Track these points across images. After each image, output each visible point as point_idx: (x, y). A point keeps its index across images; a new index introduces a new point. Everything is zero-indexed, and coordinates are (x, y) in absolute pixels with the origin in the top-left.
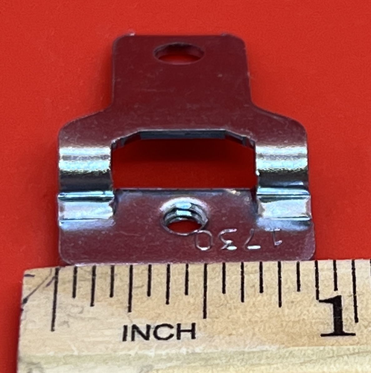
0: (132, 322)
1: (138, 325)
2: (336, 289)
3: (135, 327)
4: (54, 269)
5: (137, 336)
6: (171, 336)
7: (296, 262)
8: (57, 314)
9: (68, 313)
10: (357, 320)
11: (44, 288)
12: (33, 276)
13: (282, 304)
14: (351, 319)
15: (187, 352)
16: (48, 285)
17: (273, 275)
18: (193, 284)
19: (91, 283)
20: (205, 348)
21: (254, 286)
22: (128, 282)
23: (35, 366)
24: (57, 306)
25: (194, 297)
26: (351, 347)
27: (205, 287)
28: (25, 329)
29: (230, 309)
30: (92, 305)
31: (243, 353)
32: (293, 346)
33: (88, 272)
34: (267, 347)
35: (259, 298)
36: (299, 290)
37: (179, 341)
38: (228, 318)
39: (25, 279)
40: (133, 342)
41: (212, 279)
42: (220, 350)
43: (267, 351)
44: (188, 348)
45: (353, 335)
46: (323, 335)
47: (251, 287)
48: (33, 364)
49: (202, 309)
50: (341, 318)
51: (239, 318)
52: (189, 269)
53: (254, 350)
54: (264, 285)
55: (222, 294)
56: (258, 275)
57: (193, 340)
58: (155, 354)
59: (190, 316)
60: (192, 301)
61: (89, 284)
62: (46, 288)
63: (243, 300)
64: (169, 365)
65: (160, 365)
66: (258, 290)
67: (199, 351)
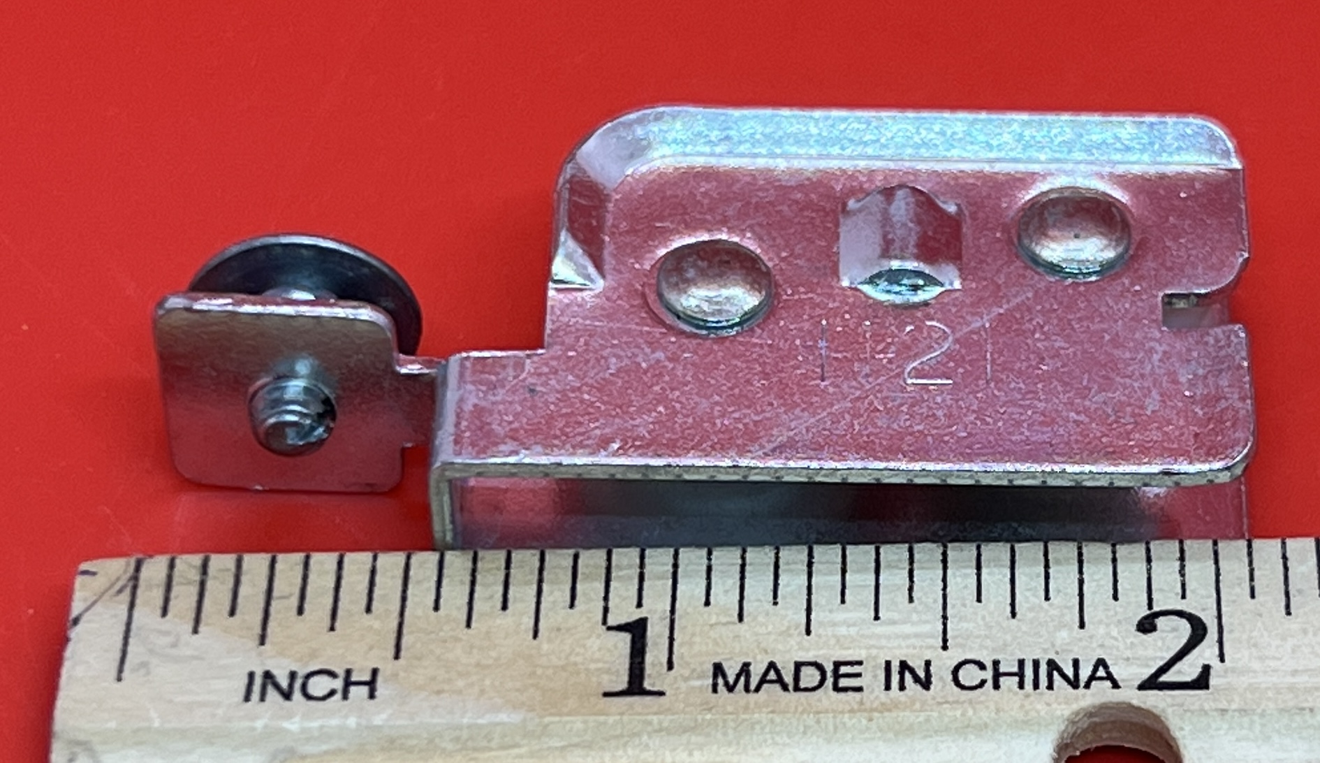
0: (264, 665)
1: (275, 672)
2: (639, 605)
3: (268, 676)
4: (132, 561)
5: (272, 693)
6: (332, 693)
7: (572, 552)
8: (130, 649)
9: (149, 647)
10: (670, 666)
11: (111, 598)
12: (94, 574)
13: (540, 634)
14: (661, 664)
15: (358, 724)
16: (120, 591)
17: (529, 577)
18: (381, 592)
19: (197, 589)
20: (390, 718)
22: (264, 585)
23: (82, 748)
24: (132, 634)
25: (380, 619)
26: (655, 719)
27: (404, 599)
28: (70, 677)
29: (444, 641)
30: (195, 631)
31: (459, 727)
32: (552, 715)
33: (195, 567)
34: (503, 717)
35: (498, 621)
36: (572, 606)
37: (346, 702)
38: (439, 659)
39: (79, 581)
40: (262, 704)
41: (418, 583)
42: (418, 721)
43: (503, 724)
44: (360, 718)
45: (661, 694)
46: (606, 695)
47: (487, 601)
48: (79, 743)
49: (394, 642)
50: (642, 662)
51: (458, 659)
52: (378, 564)
53: (480, 721)
54: (510, 596)
55: (433, 612)
56: (502, 575)
57: (372, 702)
58: (301, 729)
59: (371, 655)
60: (377, 625)
61: (194, 590)
62: (117, 598)
63: (468, 625)
66: (499, 605)
67: (380, 723)
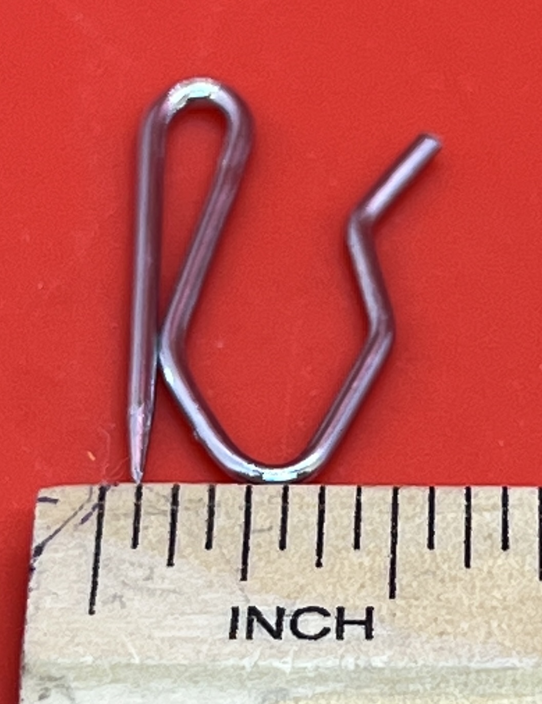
0: (248, 601)
1: (260, 608)
3: (253, 611)
4: (96, 489)
5: (259, 631)
6: (326, 631)
8: (99, 580)
9: (122, 578)
11: (76, 526)
12: (55, 501)
15: (357, 666)
16: (84, 520)
17: (529, 515)
18: (369, 528)
19: (169, 519)
20: (391, 659)
21: (490, 536)
22: (242, 519)
23: (54, 683)
24: (101, 564)
25: (371, 555)
27: (394, 535)
28: (37, 608)
29: (442, 581)
30: (170, 563)
31: (467, 671)
33: (164, 496)
34: (514, 661)
35: (500, 562)
37: (340, 642)
38: (439, 599)
39: (39, 508)
40: (248, 642)
41: (407, 518)
42: (421, 663)
43: (514, 668)
44: (358, 658)
47: (485, 539)
48: (51, 679)
49: (388, 580)
51: (460, 599)
52: (363, 499)
53: (489, 665)
54: (510, 535)
55: (428, 550)
56: (500, 514)
57: (369, 642)
58: (293, 667)
59: (363, 593)
60: (367, 561)
61: (166, 521)
62: (81, 527)
63: (468, 565)
64: (319, 689)
65: (300, 690)
66: (500, 545)
67: (380, 665)
